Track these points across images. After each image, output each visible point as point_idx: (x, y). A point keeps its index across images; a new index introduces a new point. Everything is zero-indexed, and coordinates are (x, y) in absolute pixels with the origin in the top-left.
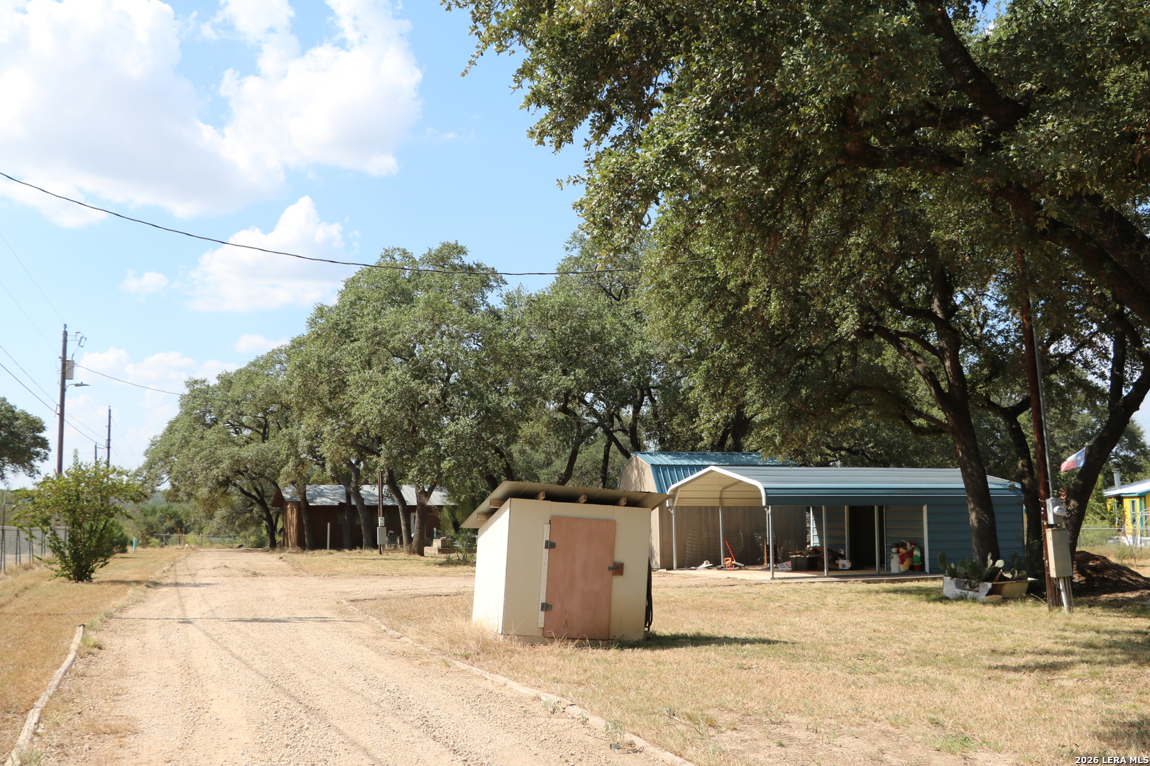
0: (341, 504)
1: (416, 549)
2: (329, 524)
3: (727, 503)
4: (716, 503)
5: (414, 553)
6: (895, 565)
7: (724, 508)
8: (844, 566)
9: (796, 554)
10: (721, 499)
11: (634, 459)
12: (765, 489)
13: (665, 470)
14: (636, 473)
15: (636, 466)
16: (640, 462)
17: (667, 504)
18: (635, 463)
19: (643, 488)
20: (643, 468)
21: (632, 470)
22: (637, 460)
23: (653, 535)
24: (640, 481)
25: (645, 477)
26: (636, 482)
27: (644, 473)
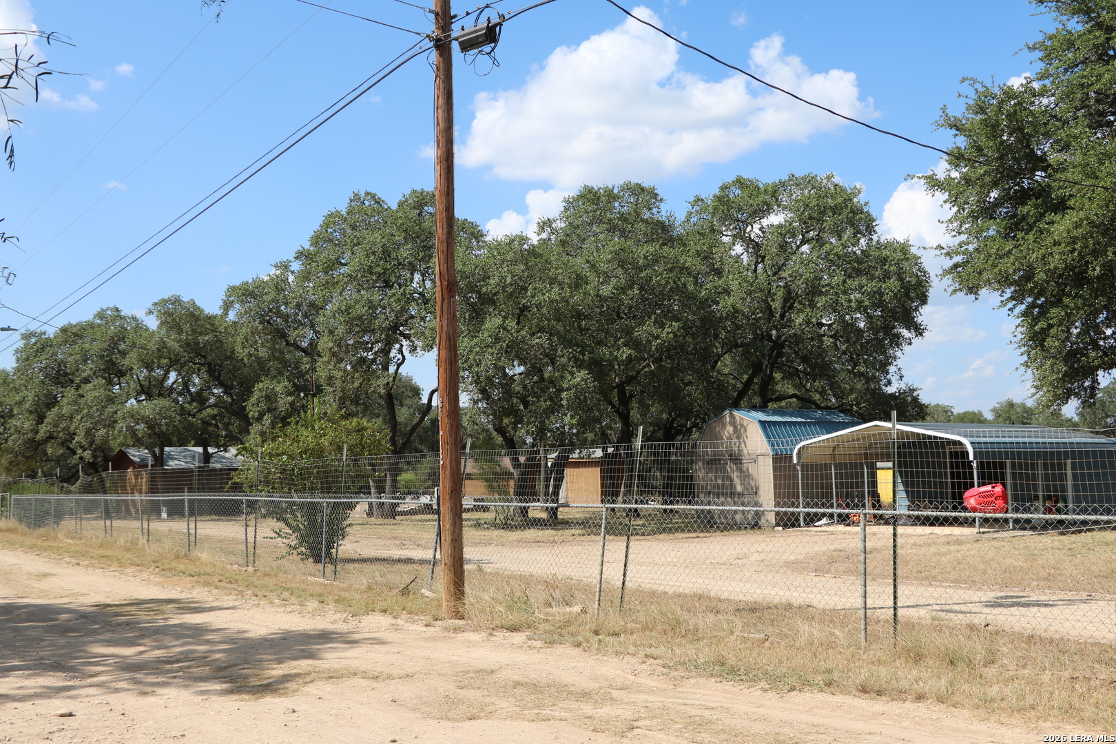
0: (195, 466)
3: (839, 460)
4: (829, 460)
10: (833, 455)
11: (727, 416)
12: (971, 443)
13: (770, 426)
14: (730, 429)
15: (730, 423)
16: (738, 418)
17: (795, 461)
18: (728, 420)
19: (743, 445)
20: (745, 424)
21: (724, 426)
22: (732, 416)
23: (761, 492)
24: (738, 438)
25: (748, 433)
26: (730, 438)
27: (745, 430)
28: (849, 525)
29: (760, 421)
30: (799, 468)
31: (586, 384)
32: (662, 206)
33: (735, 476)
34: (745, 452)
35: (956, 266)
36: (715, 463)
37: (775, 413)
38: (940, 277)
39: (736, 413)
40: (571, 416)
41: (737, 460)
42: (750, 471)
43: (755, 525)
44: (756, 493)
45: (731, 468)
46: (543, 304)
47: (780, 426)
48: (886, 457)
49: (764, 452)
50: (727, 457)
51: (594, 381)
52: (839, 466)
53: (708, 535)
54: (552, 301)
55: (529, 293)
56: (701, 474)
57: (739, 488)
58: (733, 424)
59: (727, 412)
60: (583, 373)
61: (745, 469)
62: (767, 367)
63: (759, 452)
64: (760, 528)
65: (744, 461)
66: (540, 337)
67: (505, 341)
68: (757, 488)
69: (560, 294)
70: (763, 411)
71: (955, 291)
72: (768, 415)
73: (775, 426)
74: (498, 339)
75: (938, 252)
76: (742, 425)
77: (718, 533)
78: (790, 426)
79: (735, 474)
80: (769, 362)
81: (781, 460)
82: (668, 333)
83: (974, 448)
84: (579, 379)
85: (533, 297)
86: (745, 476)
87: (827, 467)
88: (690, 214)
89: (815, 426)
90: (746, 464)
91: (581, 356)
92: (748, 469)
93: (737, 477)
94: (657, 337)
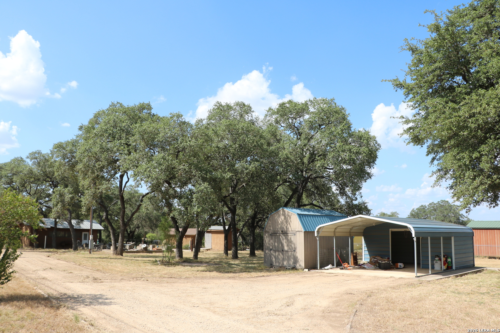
0: (51, 227)
1: (119, 253)
2: (46, 236)
3: (337, 235)
4: (332, 235)
5: (118, 254)
6: (437, 266)
7: (336, 238)
8: (401, 266)
9: (385, 261)
10: (334, 232)
11: (281, 211)
12: (413, 227)
13: (303, 217)
14: (283, 217)
15: (283, 214)
16: (286, 212)
17: (316, 235)
18: (281, 213)
19: (289, 226)
20: (290, 215)
21: (279, 216)
22: (284, 211)
23: (297, 250)
24: (286, 222)
25: (291, 220)
26: (282, 223)
27: (290, 218)
28: (342, 269)
29: (298, 214)
30: (318, 239)
31: (207, 190)
32: (253, 114)
33: (284, 242)
34: (290, 229)
35: (410, 128)
36: (274, 234)
37: (305, 210)
38: (400, 135)
39: (285, 209)
40: (198, 207)
41: (285, 233)
42: (292, 240)
43: (294, 268)
44: (295, 251)
45: (282, 237)
46: (186, 147)
47: (308, 217)
48: (358, 234)
49: (300, 229)
50: (281, 232)
51: (212, 189)
52: (337, 238)
53: (268, 274)
54: (191, 146)
55: (179, 142)
56: (267, 240)
57: (286, 248)
58: (284, 215)
59: (281, 209)
60: (206, 184)
61: (289, 238)
62: (300, 189)
63: (297, 230)
64: (296, 269)
65: (289, 234)
66: (184, 165)
67: (164, 166)
68: (295, 248)
69: (195, 143)
70: (299, 209)
71: (409, 142)
72: (302, 211)
73: (305, 217)
74: (160, 164)
75: (401, 120)
76: (288, 215)
77: (274, 273)
78: (313, 217)
79: (284, 241)
80: (301, 187)
81: (308, 234)
82: (252, 167)
83: (415, 230)
84: (203, 187)
85: (181, 143)
86: (289, 242)
87: (331, 238)
88: (266, 116)
89: (325, 217)
90: (290, 236)
91: (205, 176)
92: (291, 238)
93: (285, 242)
94: (247, 169)
